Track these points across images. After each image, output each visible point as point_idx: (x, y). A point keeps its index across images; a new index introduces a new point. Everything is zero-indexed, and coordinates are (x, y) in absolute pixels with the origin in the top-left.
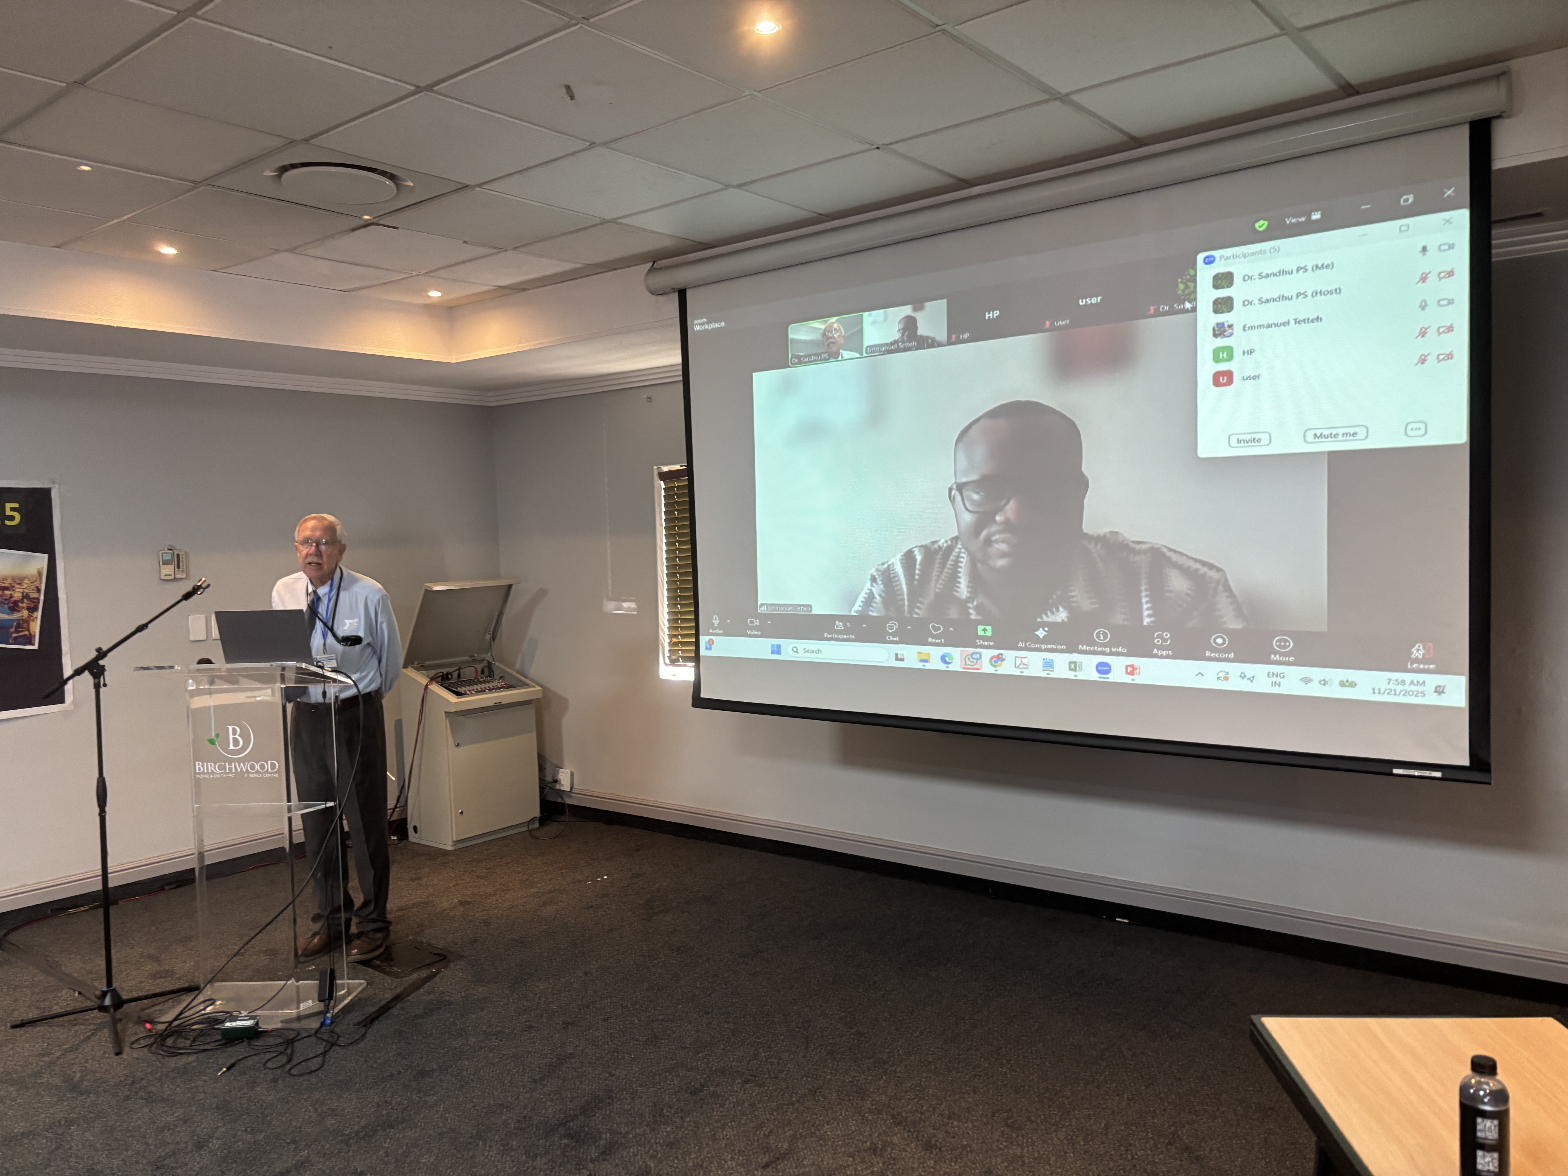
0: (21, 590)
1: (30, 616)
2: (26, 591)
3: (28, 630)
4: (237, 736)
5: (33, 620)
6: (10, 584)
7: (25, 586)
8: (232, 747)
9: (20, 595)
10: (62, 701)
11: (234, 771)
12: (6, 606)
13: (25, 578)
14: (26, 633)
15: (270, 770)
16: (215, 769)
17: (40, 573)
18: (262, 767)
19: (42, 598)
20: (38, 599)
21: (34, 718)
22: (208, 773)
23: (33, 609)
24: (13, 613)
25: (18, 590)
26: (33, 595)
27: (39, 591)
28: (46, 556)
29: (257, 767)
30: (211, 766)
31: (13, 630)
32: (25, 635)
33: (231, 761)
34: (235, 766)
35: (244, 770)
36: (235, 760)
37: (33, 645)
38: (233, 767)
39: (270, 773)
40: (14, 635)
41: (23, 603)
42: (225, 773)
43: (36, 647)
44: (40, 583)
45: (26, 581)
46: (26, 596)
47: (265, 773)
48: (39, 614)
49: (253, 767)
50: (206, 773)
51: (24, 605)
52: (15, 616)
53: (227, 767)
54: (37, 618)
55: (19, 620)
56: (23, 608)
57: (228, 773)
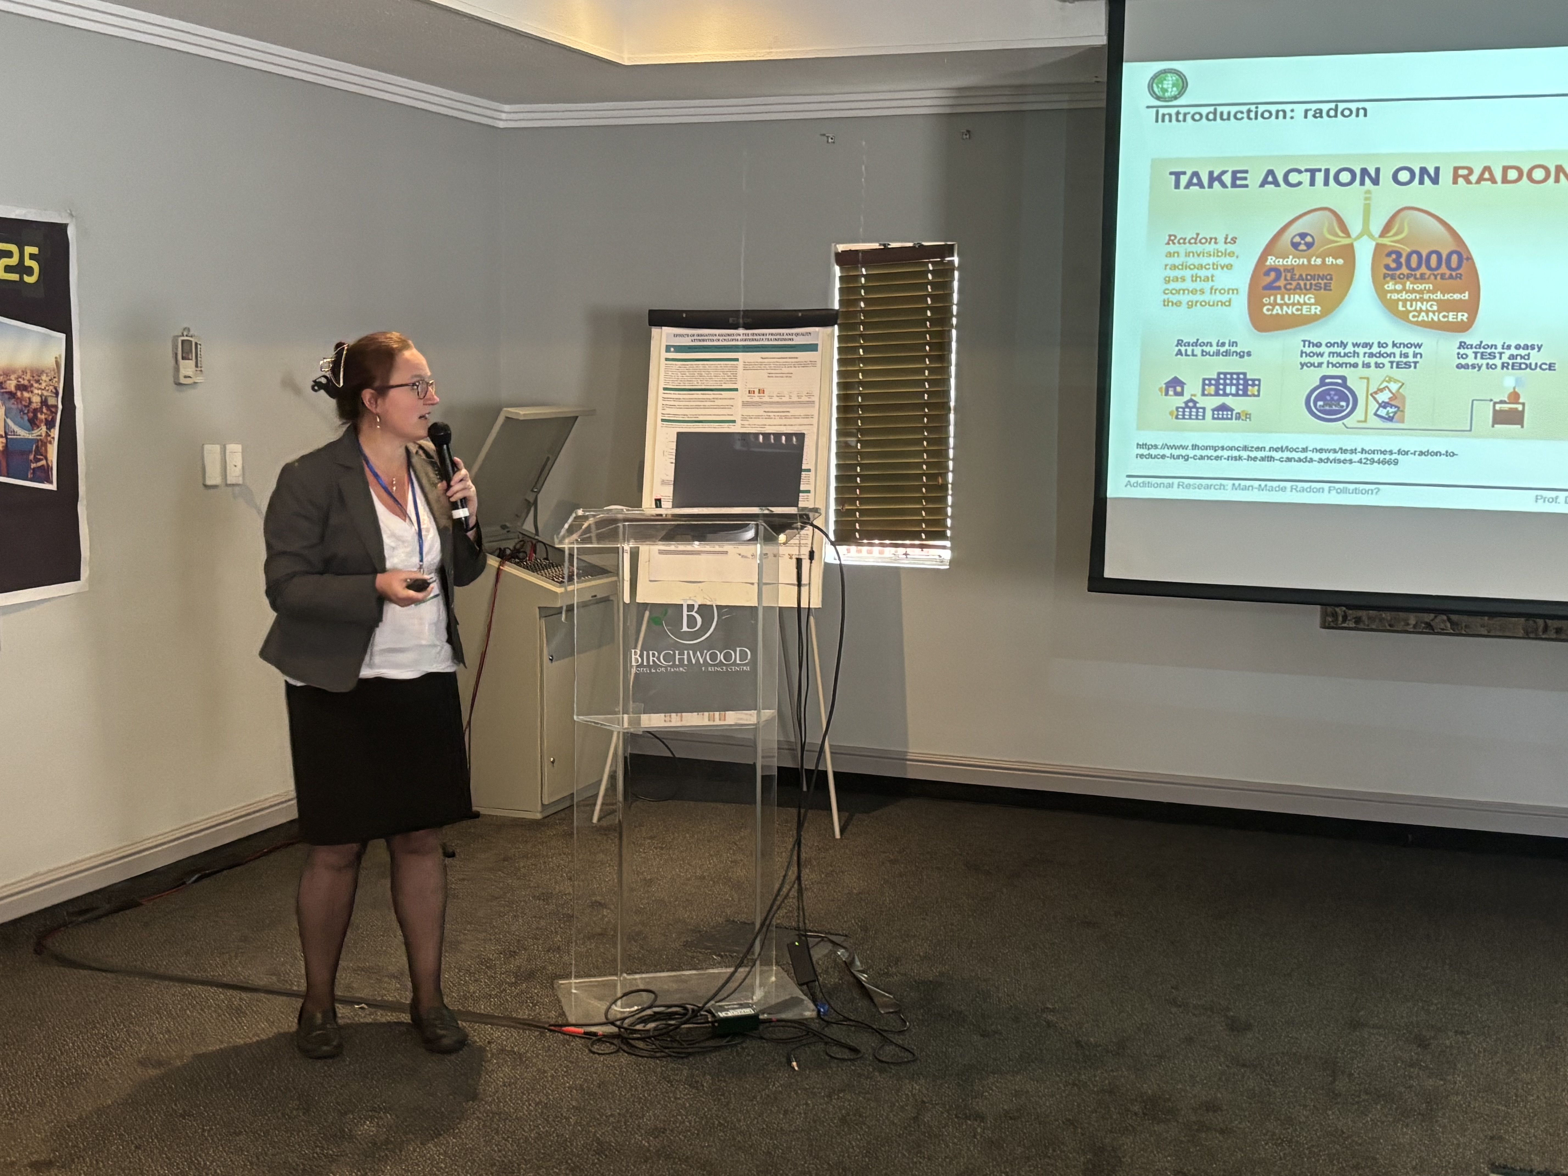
0: (40, 392)
1: (48, 435)
2: (45, 393)
3: (46, 459)
4: (693, 613)
5: (50, 442)
6: (29, 381)
7: (44, 385)
8: (685, 628)
9: (38, 399)
10: (76, 577)
11: (686, 662)
12: (26, 418)
13: (43, 372)
14: (44, 462)
15: (738, 662)
16: (659, 659)
17: (58, 364)
18: (727, 657)
19: (60, 406)
20: (56, 407)
21: (46, 604)
22: (648, 666)
23: (50, 424)
24: (33, 430)
25: (36, 391)
26: (51, 401)
27: (57, 394)
28: (63, 336)
29: (721, 657)
30: (654, 655)
31: (32, 457)
32: (43, 466)
33: (682, 648)
34: (688, 654)
35: (701, 662)
36: (688, 647)
37: (51, 482)
38: (685, 657)
39: (739, 665)
40: (33, 466)
41: (42, 412)
42: (674, 665)
43: (53, 487)
44: (59, 382)
45: (44, 377)
46: (44, 402)
47: (732, 665)
48: (55, 433)
49: (713, 657)
50: (645, 666)
51: (43, 417)
52: (34, 434)
53: (677, 657)
54: (53, 438)
55: (38, 441)
56: (41, 421)
57: (678, 666)
